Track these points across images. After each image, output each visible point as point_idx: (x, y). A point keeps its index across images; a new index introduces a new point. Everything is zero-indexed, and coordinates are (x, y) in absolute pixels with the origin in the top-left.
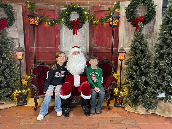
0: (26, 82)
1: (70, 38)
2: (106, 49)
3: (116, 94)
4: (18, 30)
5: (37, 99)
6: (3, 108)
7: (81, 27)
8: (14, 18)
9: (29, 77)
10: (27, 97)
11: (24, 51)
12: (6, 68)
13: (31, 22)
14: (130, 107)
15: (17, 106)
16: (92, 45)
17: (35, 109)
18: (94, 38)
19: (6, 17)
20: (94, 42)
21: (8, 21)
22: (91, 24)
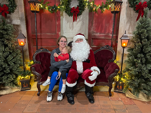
0: (29, 67)
1: (70, 25)
2: (105, 36)
3: (117, 80)
4: (20, 16)
5: (40, 85)
6: (8, 93)
7: (80, 14)
8: (15, 4)
9: (32, 62)
10: (31, 81)
11: (26, 38)
12: (9, 54)
13: (32, 8)
14: (131, 94)
15: (21, 90)
16: (91, 32)
17: (38, 95)
18: (94, 25)
19: (7, 4)
20: (94, 29)
21: (10, 8)
22: (91, 10)
